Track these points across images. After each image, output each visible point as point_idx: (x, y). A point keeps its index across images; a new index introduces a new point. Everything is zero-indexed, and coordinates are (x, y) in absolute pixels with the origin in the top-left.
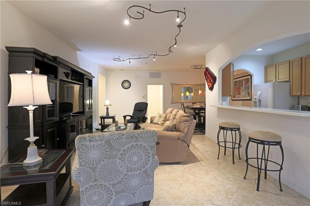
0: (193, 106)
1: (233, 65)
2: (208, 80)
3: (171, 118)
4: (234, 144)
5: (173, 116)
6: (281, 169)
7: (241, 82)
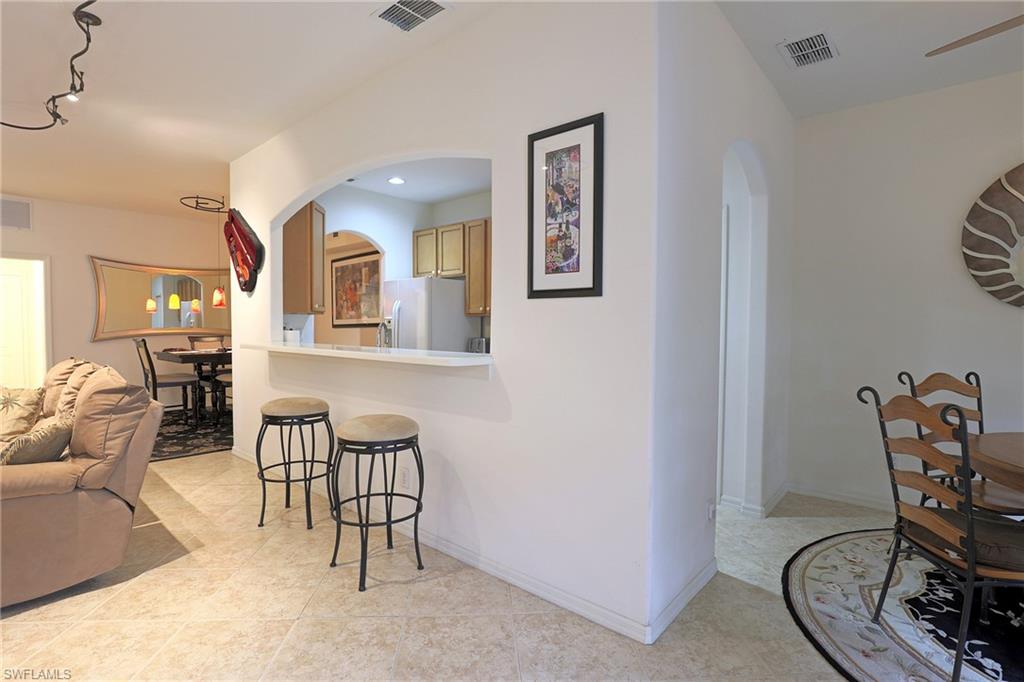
0: (193, 349)
1: (324, 215)
2: (238, 254)
3: (60, 405)
4: (309, 465)
5: (70, 393)
6: (419, 508)
7: (357, 269)
